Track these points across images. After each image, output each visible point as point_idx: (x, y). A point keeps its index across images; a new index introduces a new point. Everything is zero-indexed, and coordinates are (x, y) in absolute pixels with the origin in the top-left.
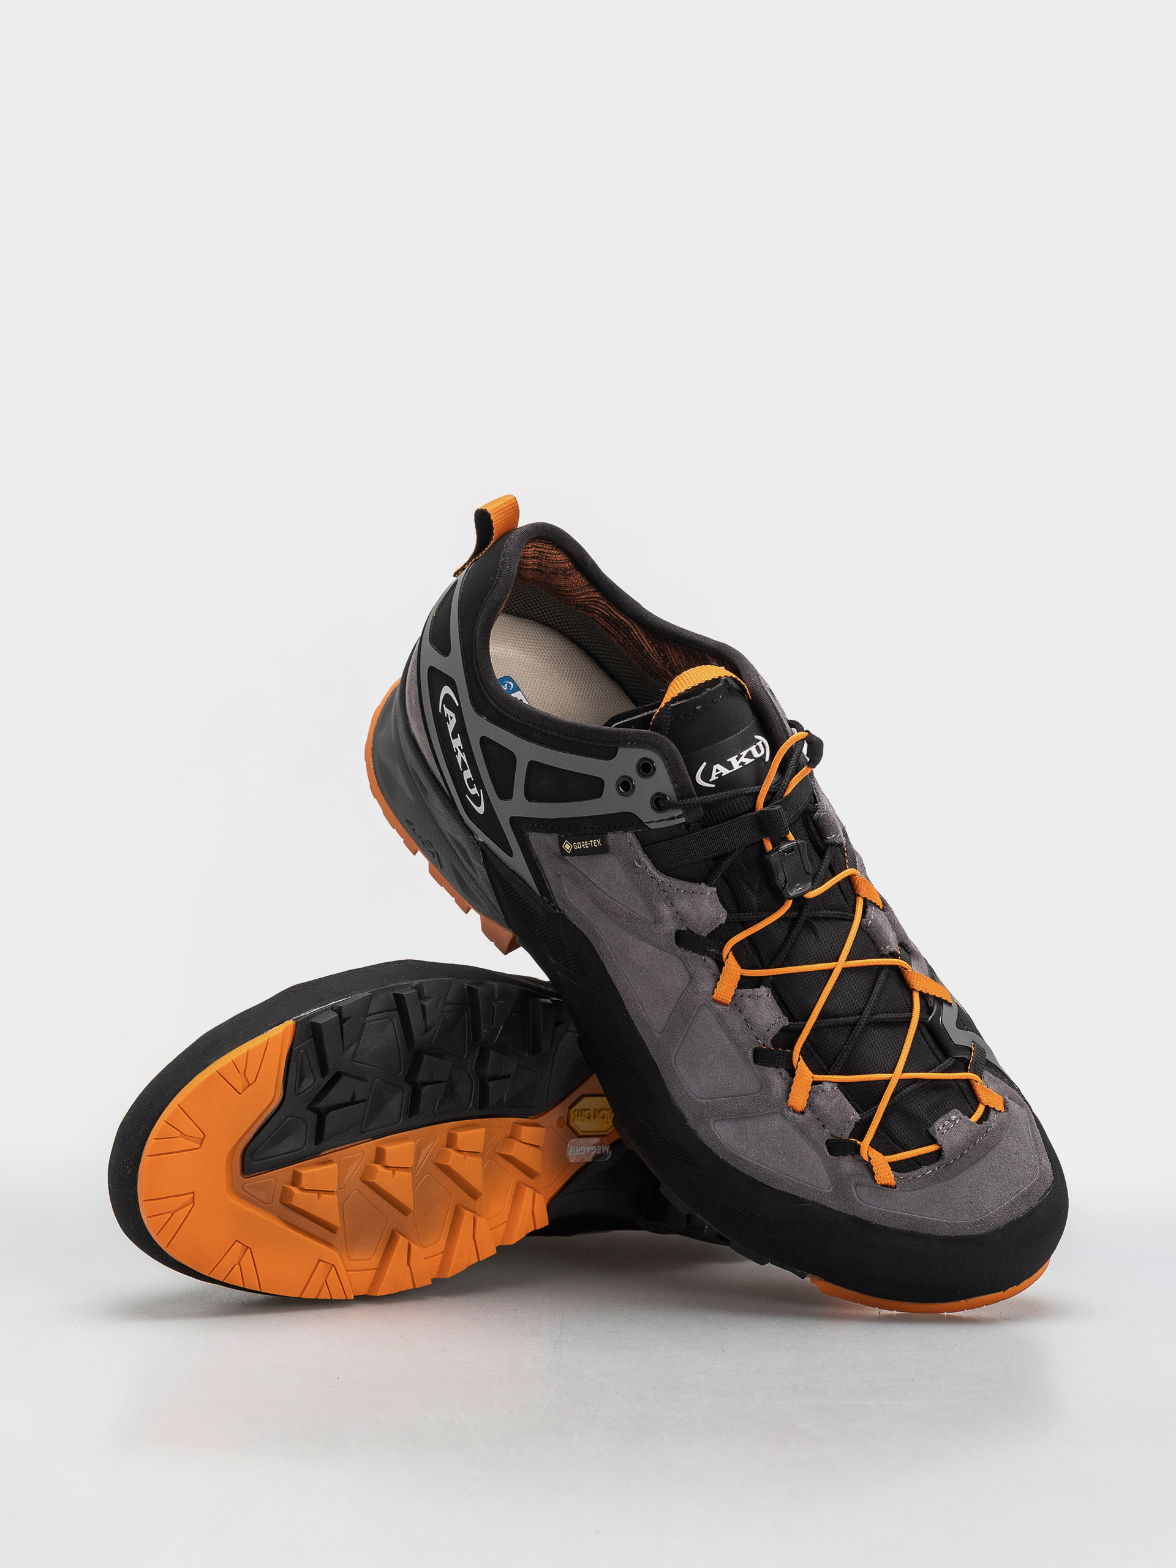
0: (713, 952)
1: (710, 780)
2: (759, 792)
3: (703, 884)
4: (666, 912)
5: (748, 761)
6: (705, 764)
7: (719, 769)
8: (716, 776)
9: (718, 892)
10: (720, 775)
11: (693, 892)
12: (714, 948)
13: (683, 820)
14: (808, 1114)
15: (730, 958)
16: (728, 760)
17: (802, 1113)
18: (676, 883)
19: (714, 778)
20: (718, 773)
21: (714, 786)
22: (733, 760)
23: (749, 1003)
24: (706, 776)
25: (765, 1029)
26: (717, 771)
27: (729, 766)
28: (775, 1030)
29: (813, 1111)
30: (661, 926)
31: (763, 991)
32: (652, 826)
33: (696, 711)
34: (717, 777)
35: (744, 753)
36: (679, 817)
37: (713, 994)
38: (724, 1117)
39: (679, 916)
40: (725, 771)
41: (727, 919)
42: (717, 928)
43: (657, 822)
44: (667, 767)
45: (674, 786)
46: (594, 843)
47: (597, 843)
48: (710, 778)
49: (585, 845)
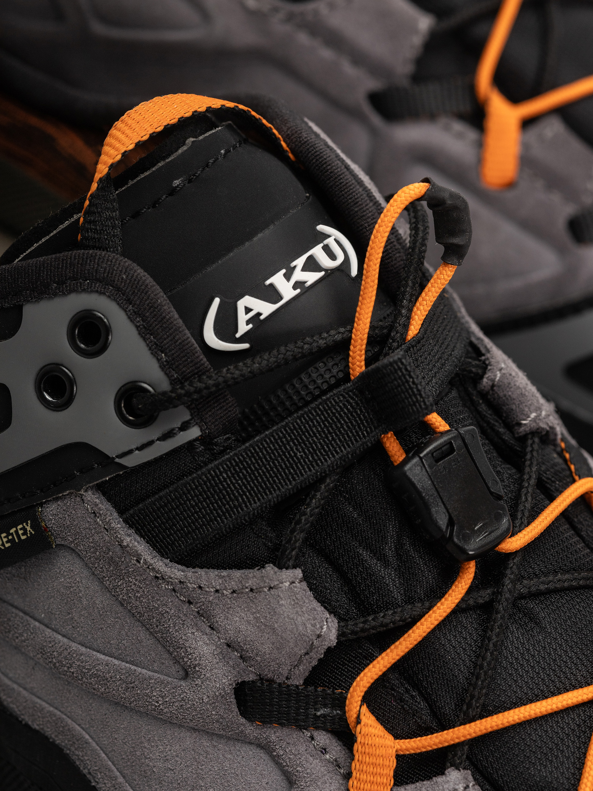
0: (324, 716)
1: (238, 335)
2: (350, 338)
3: (270, 569)
4: (202, 645)
5: (312, 277)
6: (217, 301)
7: (250, 308)
8: (248, 322)
9: (306, 578)
10: (255, 320)
11: (252, 590)
12: (325, 706)
13: (194, 432)
15: (364, 719)
16: (268, 282)
19: (243, 328)
20: (251, 314)
21: (246, 346)
22: (278, 280)
24: (226, 326)
26: (248, 310)
27: (272, 295)
30: (199, 682)
31: (455, 778)
32: (130, 462)
33: (173, 192)
34: (251, 326)
35: (300, 262)
36: (184, 427)
39: (231, 645)
40: (266, 309)
41: (341, 635)
42: (320, 660)
43: (138, 449)
44: (137, 327)
45: (158, 360)
46: (21, 532)
47: (25, 533)
48: (236, 331)
49: (3, 541)
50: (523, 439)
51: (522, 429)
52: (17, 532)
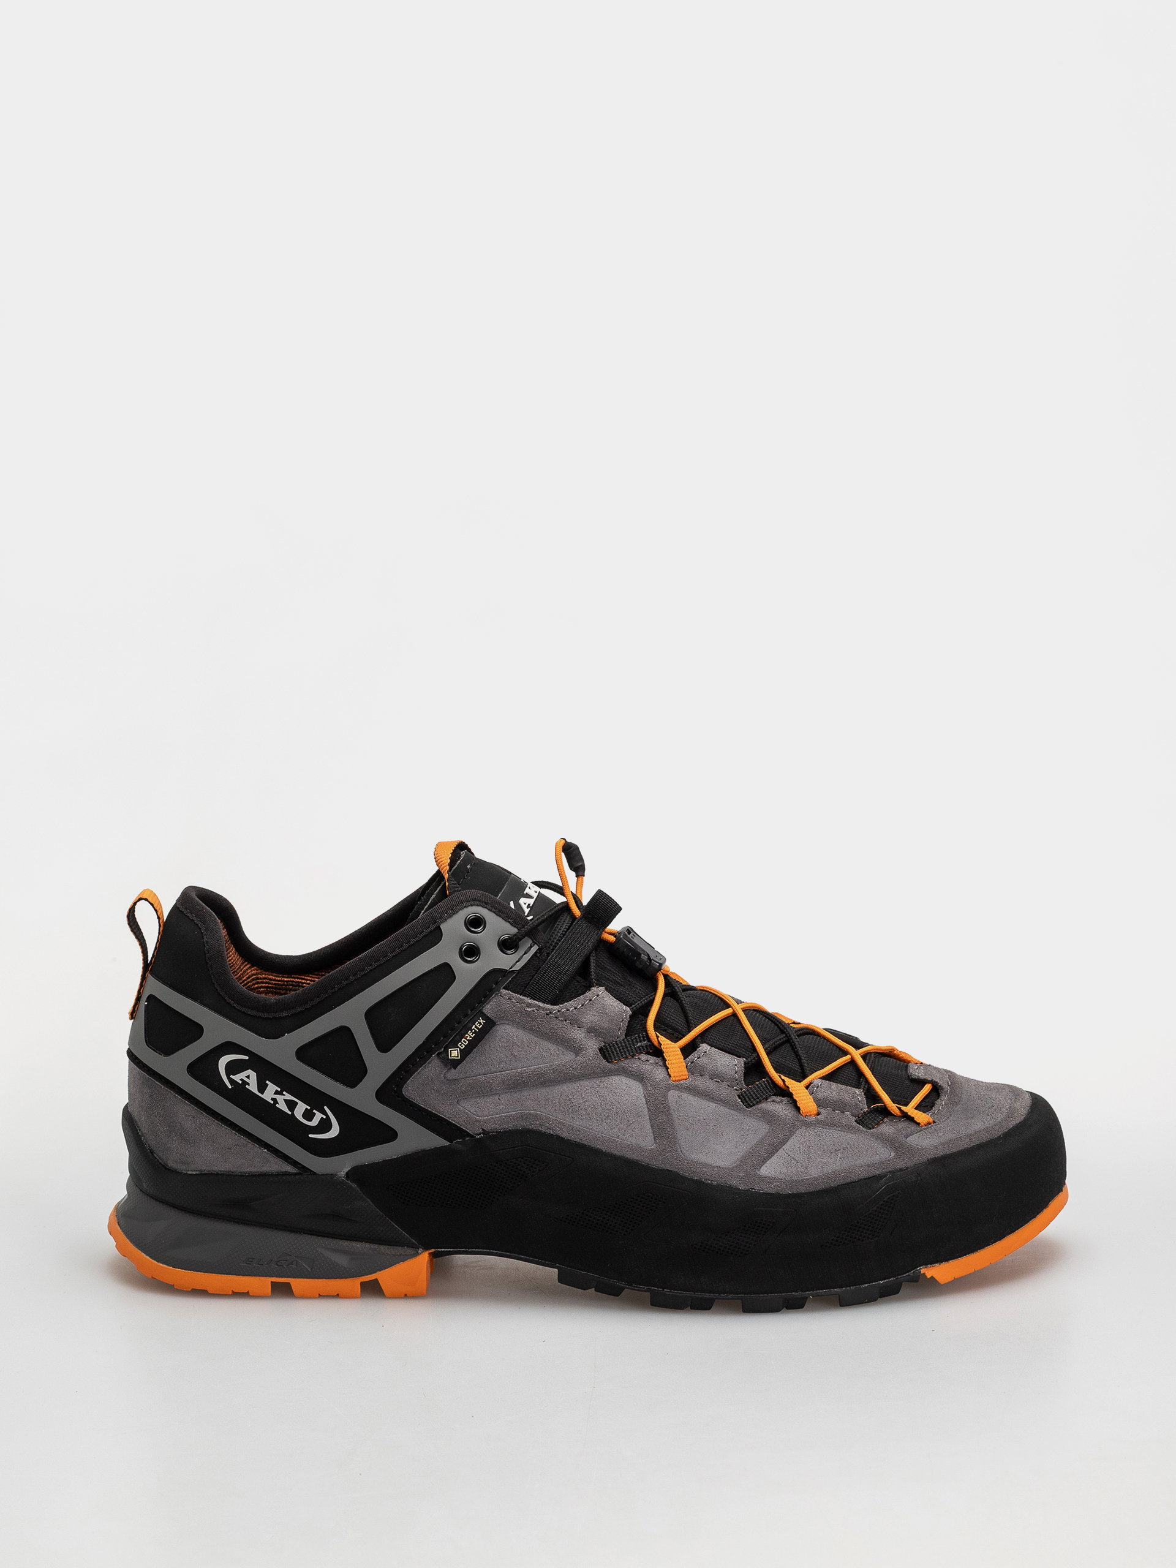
0: (640, 1047)
1: (526, 914)
3: (594, 989)
4: (578, 1034)
6: (512, 903)
7: (525, 902)
8: (527, 908)
9: (606, 989)
10: (529, 907)
11: (590, 1000)
12: (638, 1042)
13: (535, 948)
14: (822, 1111)
15: (660, 1037)
16: (525, 892)
17: (818, 1114)
18: (571, 1005)
19: (526, 911)
20: (527, 905)
21: (532, 916)
22: (528, 891)
23: (703, 1061)
25: (733, 1073)
26: (525, 904)
27: (529, 896)
28: (739, 1070)
29: (825, 1107)
30: (585, 1051)
31: (704, 1047)
32: (517, 967)
34: (529, 910)
36: (531, 947)
37: (670, 1076)
38: (764, 1161)
39: (592, 1031)
40: (530, 902)
41: (632, 1011)
42: (629, 1022)
43: (518, 961)
44: (494, 912)
45: (509, 922)
46: (478, 1026)
47: (480, 1023)
48: (524, 912)
49: (470, 1035)
52: (476, 1027)
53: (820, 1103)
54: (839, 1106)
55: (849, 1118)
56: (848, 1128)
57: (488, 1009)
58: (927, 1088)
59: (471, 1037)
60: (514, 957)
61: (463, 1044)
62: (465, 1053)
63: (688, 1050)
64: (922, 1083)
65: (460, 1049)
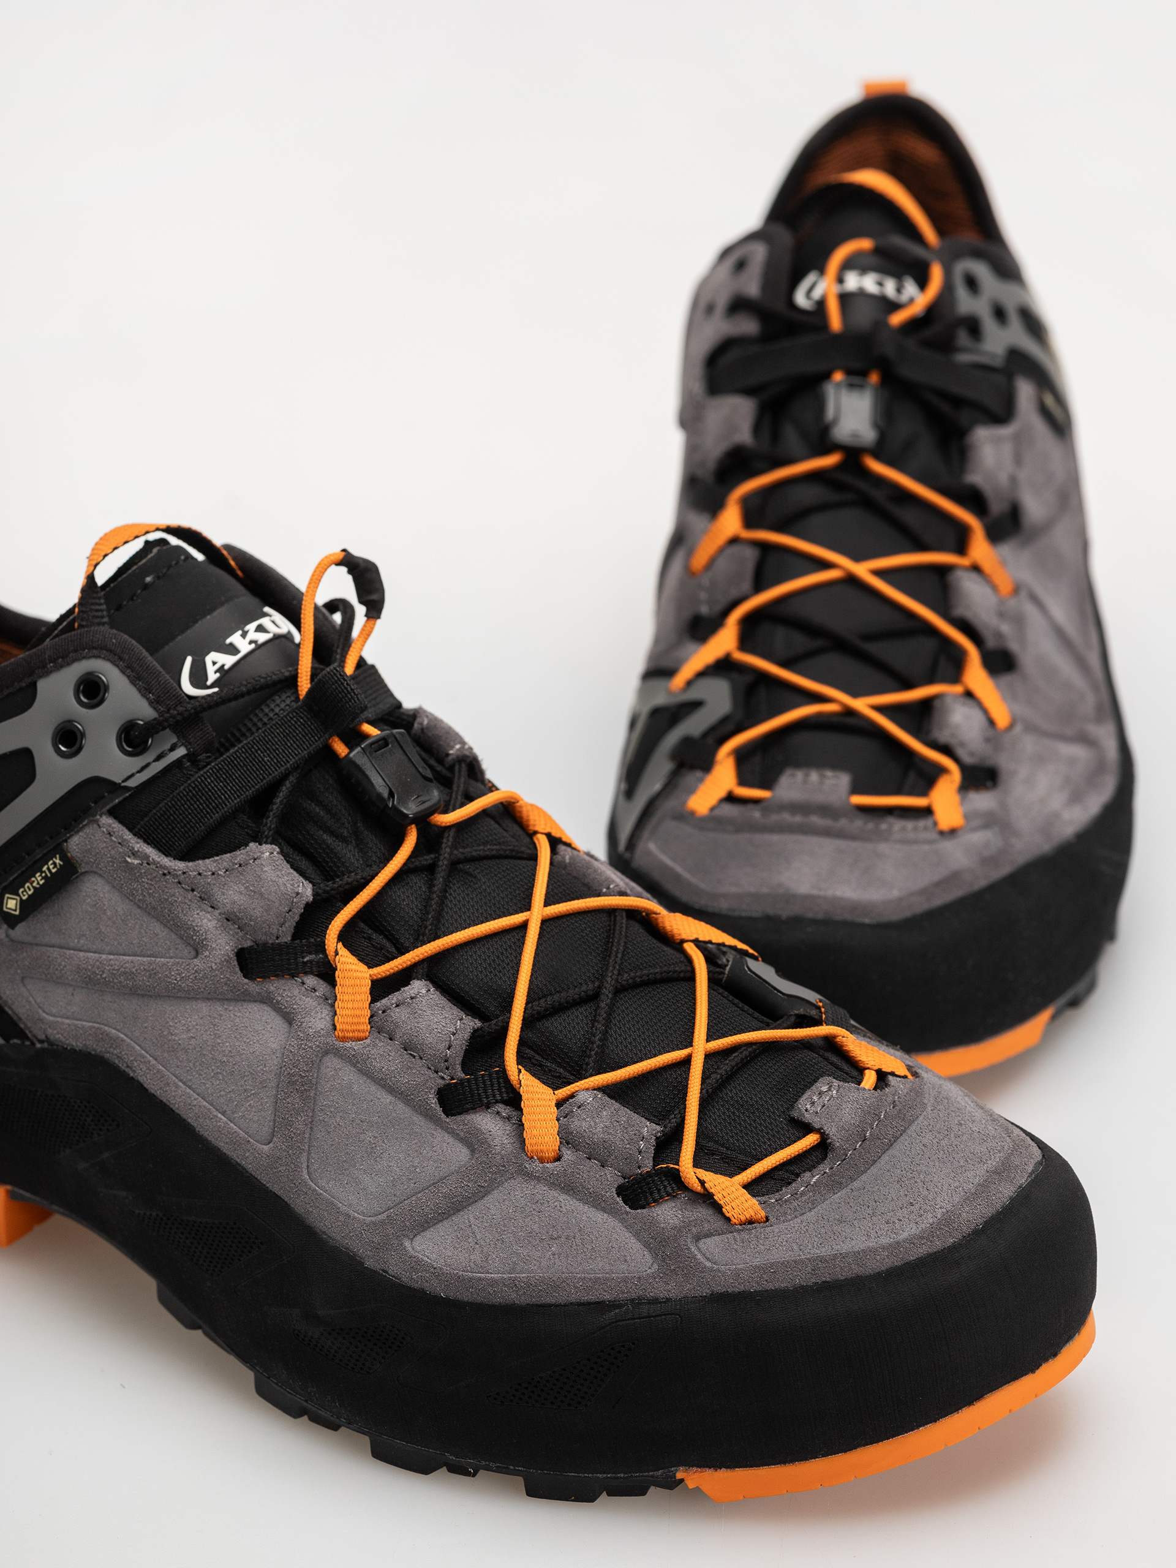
0: (311, 962)
1: (209, 683)
3: (253, 845)
4: (206, 922)
5: (262, 638)
6: (189, 660)
7: (216, 661)
8: (216, 672)
9: (280, 849)
10: (221, 669)
11: (240, 865)
12: (310, 953)
13: (181, 751)
14: (568, 1155)
15: (340, 953)
16: (228, 641)
17: (558, 1159)
18: (206, 865)
19: (212, 677)
20: (217, 666)
21: (216, 690)
22: (235, 639)
23: (399, 1015)
24: (199, 677)
25: (442, 1046)
26: (214, 663)
27: (232, 650)
28: (461, 1041)
29: (576, 1148)
30: (207, 953)
31: (418, 987)
32: (133, 783)
33: (146, 587)
34: (218, 675)
35: (252, 627)
36: (173, 748)
37: (335, 1028)
38: (424, 1225)
39: (229, 918)
40: (228, 660)
41: (315, 895)
42: (301, 914)
43: (139, 772)
44: (128, 677)
45: (147, 699)
46: (51, 867)
47: (55, 867)
48: (207, 679)
49: (38, 880)
50: (451, 768)
51: (450, 758)
52: (48, 869)
53: (567, 1138)
54: (597, 1154)
55: (609, 1179)
56: (596, 1201)
57: (76, 844)
58: (811, 1140)
59: (38, 883)
60: (138, 762)
61: (27, 891)
62: (29, 908)
63: (381, 989)
64: (806, 1129)
65: (21, 899)
